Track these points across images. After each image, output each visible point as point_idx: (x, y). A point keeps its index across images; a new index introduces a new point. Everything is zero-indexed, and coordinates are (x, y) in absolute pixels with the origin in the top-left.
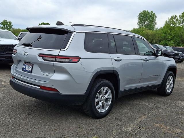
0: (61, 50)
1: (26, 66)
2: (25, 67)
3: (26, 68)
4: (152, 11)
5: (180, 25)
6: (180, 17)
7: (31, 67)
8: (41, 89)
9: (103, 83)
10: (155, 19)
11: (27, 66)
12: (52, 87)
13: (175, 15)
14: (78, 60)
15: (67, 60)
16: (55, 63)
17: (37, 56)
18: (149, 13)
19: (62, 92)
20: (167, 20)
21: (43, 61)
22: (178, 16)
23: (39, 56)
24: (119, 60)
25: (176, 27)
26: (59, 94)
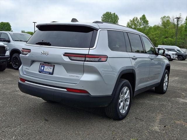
0: (90, 48)
1: (44, 67)
2: (42, 68)
3: (44, 69)
4: (115, 13)
5: (140, 27)
6: (141, 19)
7: (52, 68)
8: (68, 91)
9: (125, 83)
10: (118, 20)
11: (46, 67)
12: (82, 89)
13: (136, 18)
14: (106, 59)
15: (97, 59)
16: (85, 62)
17: (62, 56)
18: (112, 15)
19: (93, 94)
20: (129, 22)
21: (69, 60)
22: (139, 18)
23: (64, 55)
24: (135, 59)
25: (137, 29)
26: (89, 96)
